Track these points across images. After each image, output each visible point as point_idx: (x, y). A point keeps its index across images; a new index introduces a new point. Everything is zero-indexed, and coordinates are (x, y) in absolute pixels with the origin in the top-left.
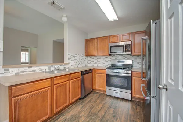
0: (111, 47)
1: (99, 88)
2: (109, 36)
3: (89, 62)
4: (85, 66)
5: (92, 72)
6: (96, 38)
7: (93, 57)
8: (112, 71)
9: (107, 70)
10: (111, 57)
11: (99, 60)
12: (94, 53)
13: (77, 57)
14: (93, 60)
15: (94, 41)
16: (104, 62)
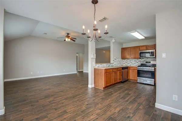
0: (140, 53)
1: (132, 79)
2: (139, 46)
3: (124, 63)
4: (121, 65)
5: (127, 69)
6: (130, 47)
7: (127, 60)
8: (141, 68)
9: (138, 67)
10: (140, 59)
11: (131, 61)
12: (128, 57)
13: (117, 60)
14: (127, 61)
15: (128, 49)
16: (135, 63)
